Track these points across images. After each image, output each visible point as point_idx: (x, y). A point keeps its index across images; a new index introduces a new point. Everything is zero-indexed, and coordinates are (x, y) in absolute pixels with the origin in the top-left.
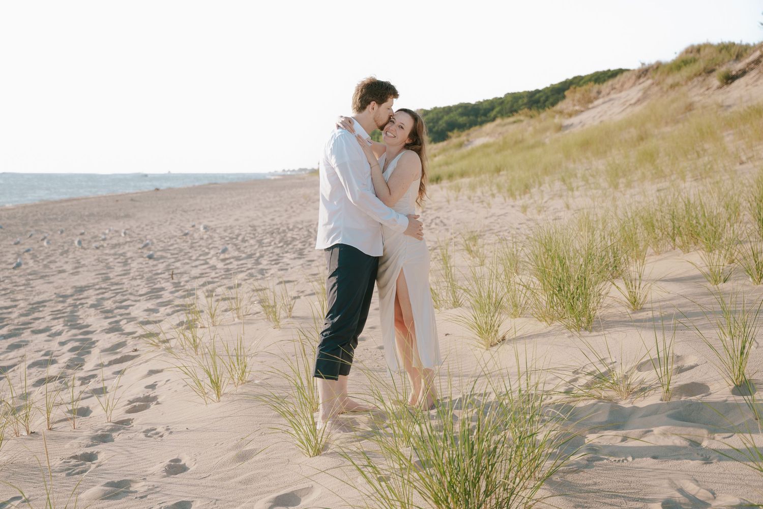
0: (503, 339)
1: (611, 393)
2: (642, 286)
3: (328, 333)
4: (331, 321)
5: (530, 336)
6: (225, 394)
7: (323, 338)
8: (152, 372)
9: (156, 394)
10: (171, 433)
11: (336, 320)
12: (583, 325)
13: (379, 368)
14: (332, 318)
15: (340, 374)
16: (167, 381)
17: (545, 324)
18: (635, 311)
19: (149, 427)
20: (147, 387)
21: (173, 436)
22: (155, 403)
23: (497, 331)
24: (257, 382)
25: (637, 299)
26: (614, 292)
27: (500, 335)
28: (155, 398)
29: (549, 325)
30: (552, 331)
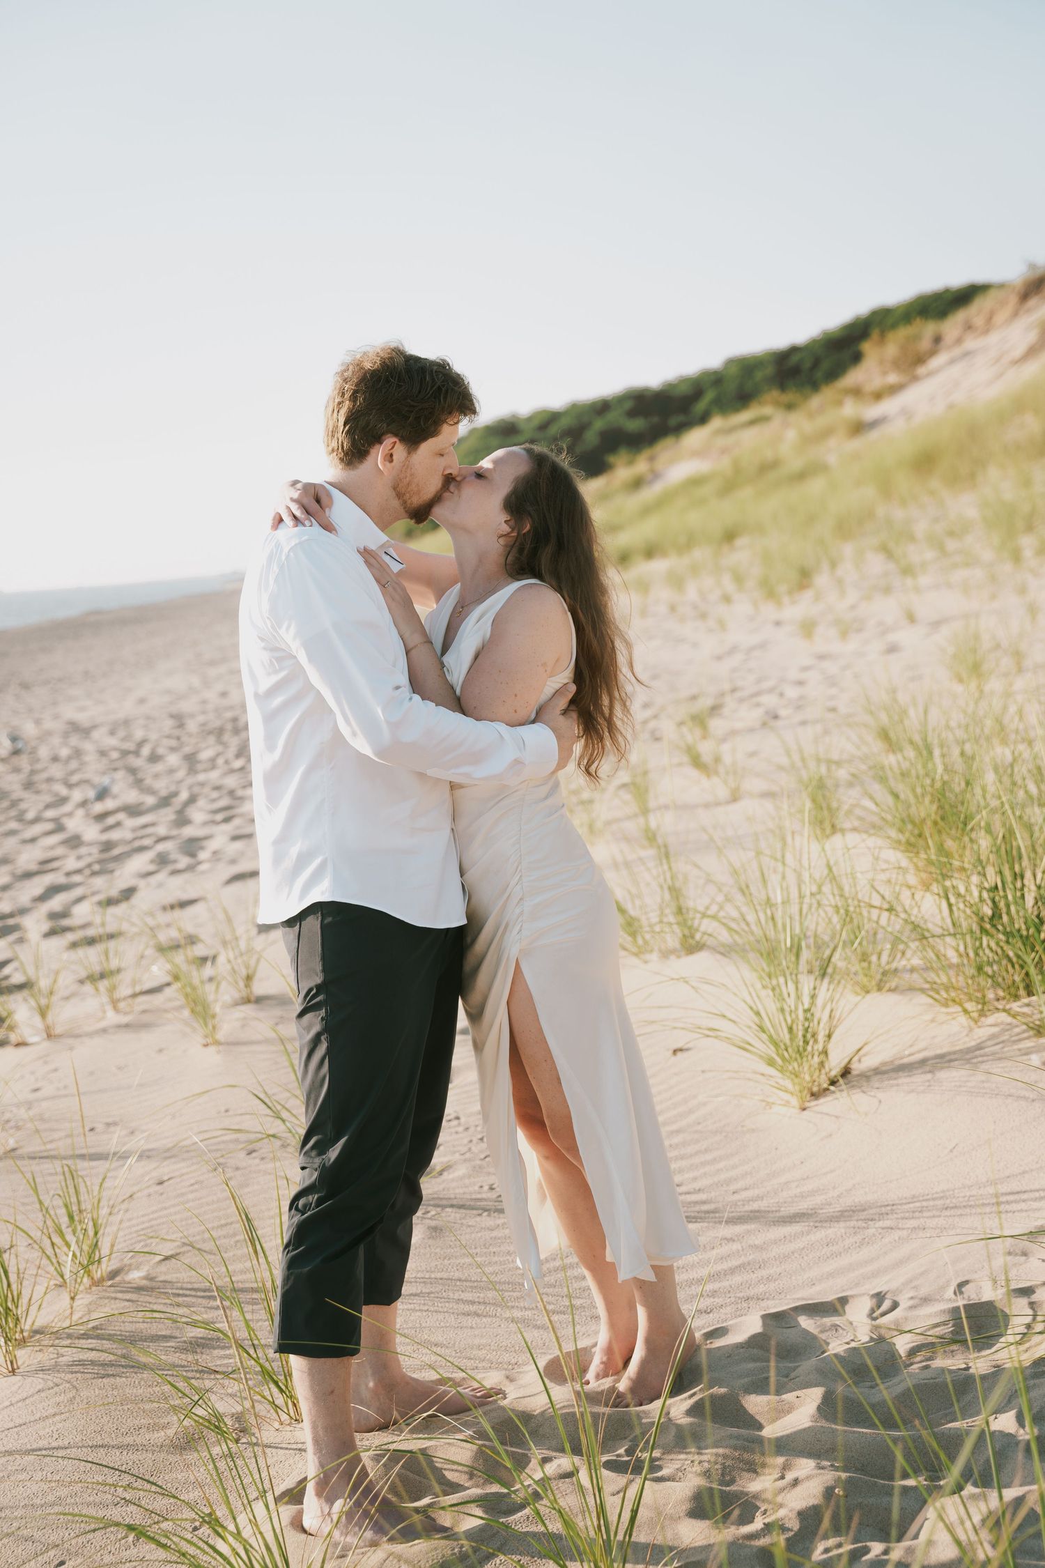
0: (846, 1072)
3: (313, 1198)
4: (318, 1161)
5: (923, 1062)
6: (37, 1332)
7: (298, 1218)
11: (333, 1153)
13: (493, 1195)
14: (321, 1148)
15: (368, 1302)
17: (963, 1019)
23: (825, 1052)
24: (135, 1276)
27: (835, 1064)
29: (976, 1022)
30: (989, 1043)
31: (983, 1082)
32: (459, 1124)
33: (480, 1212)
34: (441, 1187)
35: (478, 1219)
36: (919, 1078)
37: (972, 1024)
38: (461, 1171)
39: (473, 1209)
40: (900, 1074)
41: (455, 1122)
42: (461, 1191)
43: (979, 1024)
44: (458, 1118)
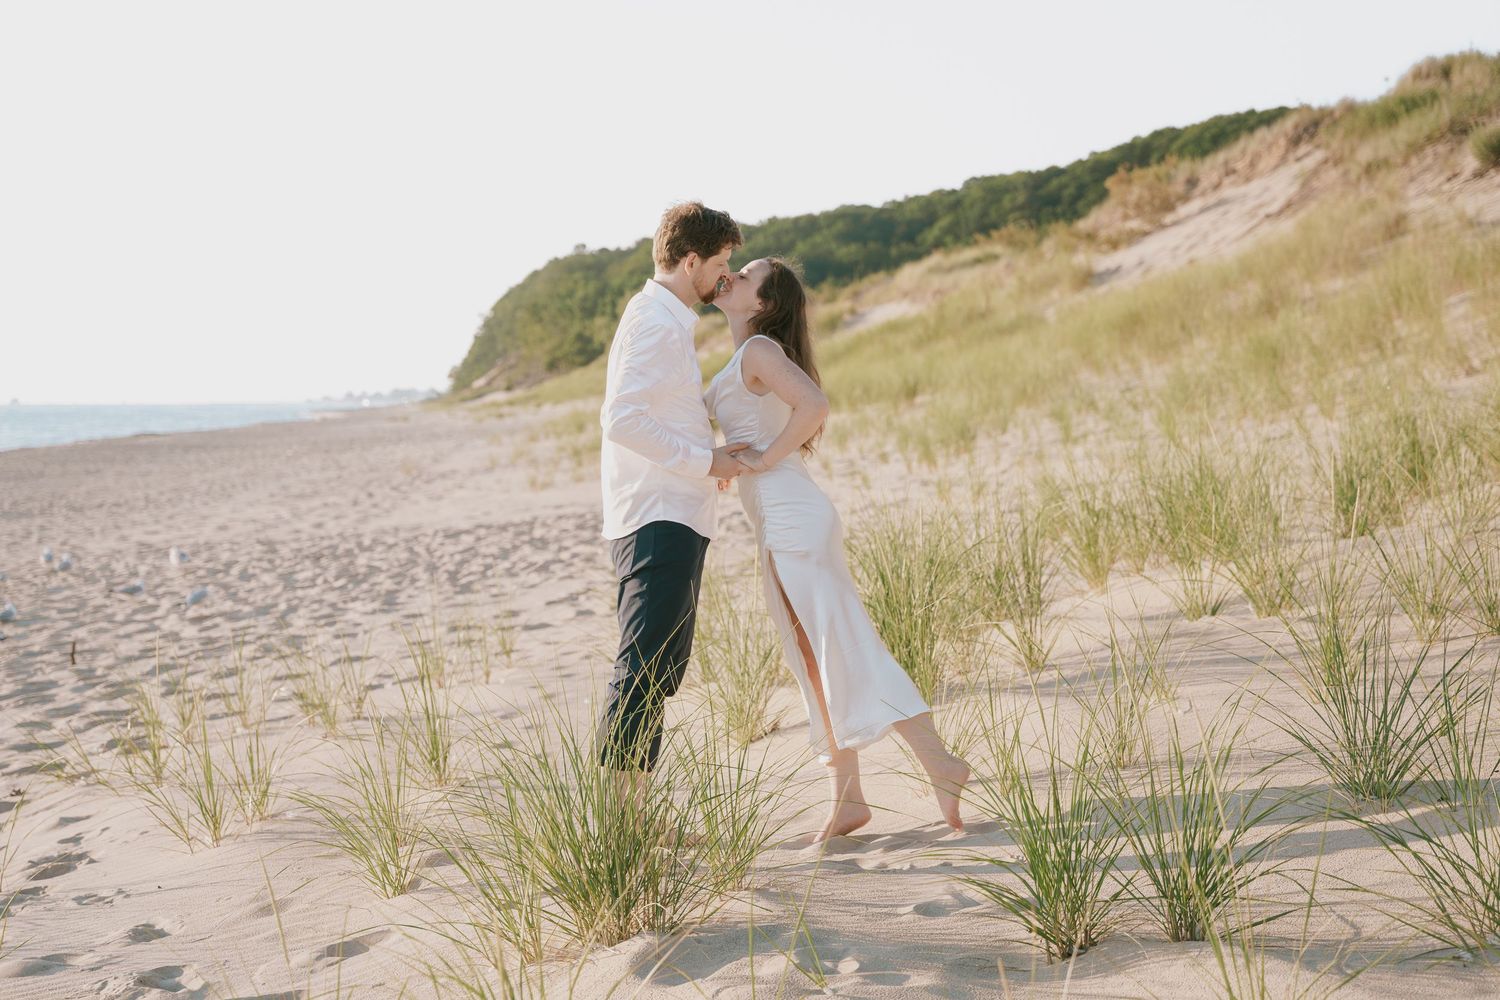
0: (775, 729)
6: (229, 834)
8: (65, 822)
9: (84, 850)
10: (128, 896)
16: (104, 830)
18: (1031, 672)
19: (83, 894)
20: (63, 842)
21: (132, 899)
22: (84, 862)
23: (761, 716)
28: (81, 857)
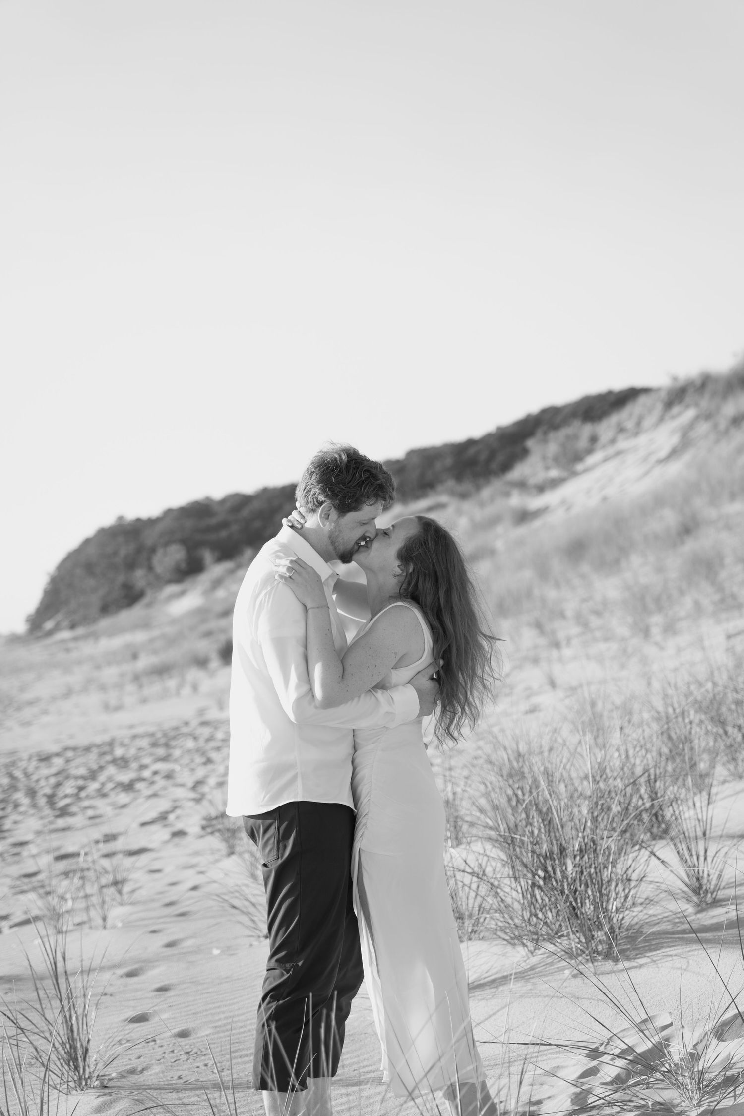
1: (669, 1095)
2: (710, 854)
5: (493, 981)
12: (600, 948)
13: (181, 1081)
18: (702, 907)
25: (705, 881)
26: (656, 870)
29: (532, 953)
30: (540, 965)
31: (531, 989)
32: (155, 1044)
33: (171, 1091)
34: (142, 1079)
35: (170, 1094)
36: (488, 991)
37: (530, 955)
38: (156, 1069)
39: (166, 1089)
40: (477, 990)
41: (153, 1043)
42: (156, 1080)
43: (534, 954)
44: (154, 1041)
